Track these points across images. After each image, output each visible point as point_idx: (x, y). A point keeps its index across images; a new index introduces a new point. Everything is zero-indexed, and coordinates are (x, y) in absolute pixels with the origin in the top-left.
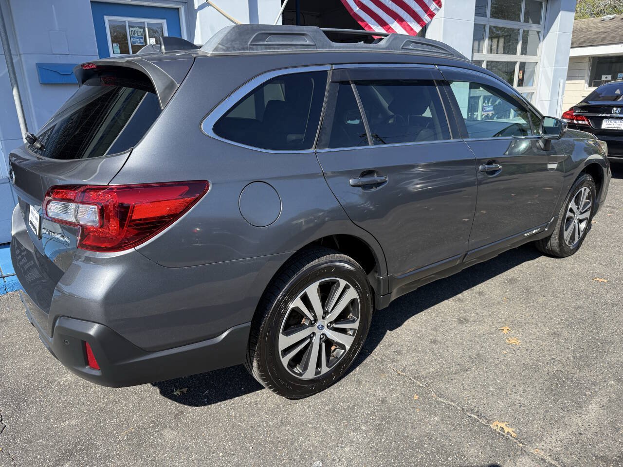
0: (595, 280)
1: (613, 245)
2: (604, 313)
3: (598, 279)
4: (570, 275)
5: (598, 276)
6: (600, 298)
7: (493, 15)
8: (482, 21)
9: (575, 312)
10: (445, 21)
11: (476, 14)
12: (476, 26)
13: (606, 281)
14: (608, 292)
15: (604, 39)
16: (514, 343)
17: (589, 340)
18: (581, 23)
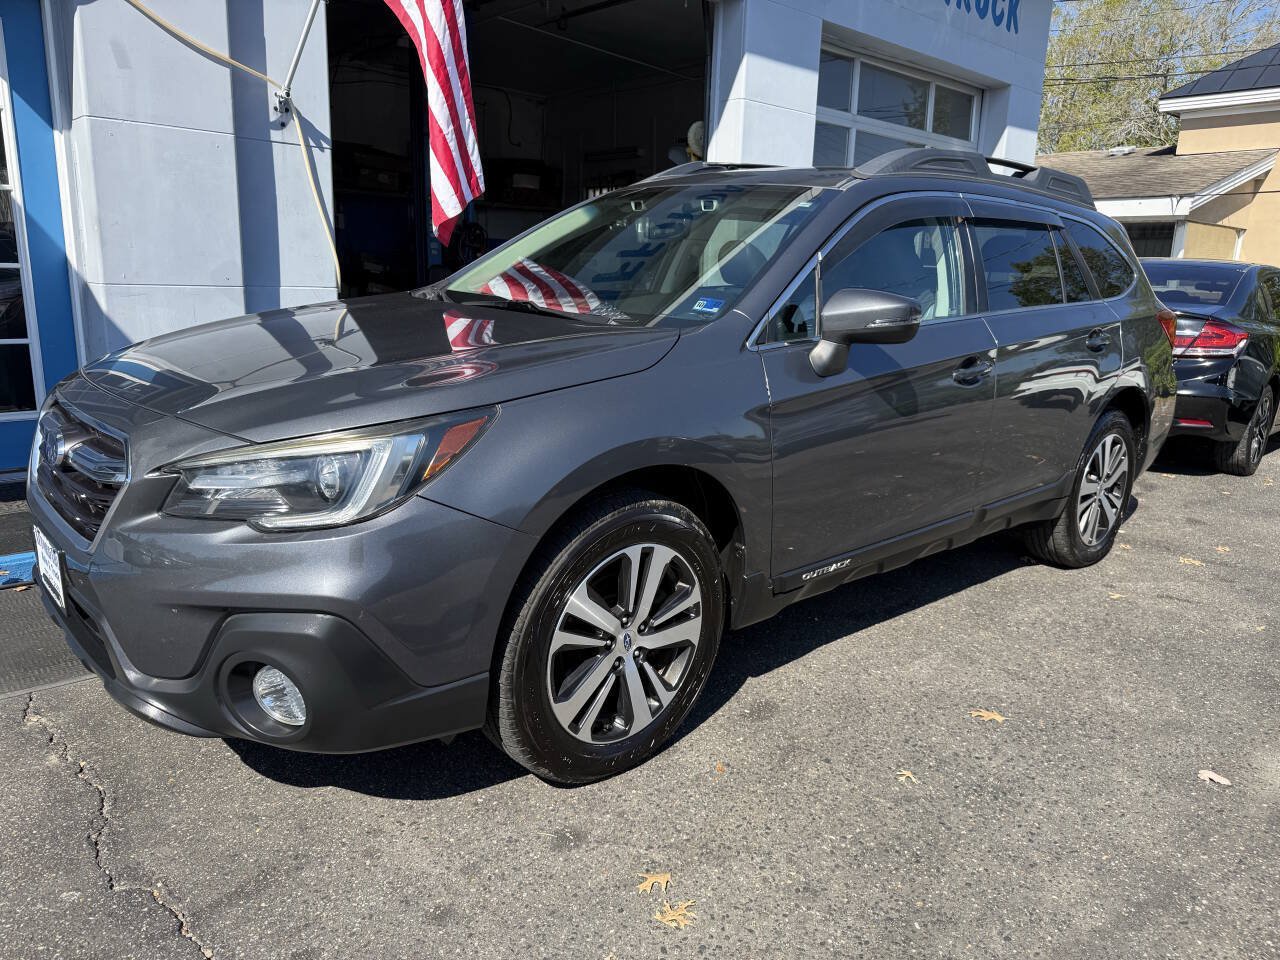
0: (975, 714)
1: (1049, 620)
2: (964, 820)
3: (984, 713)
4: (916, 701)
5: (987, 703)
6: (970, 770)
7: (863, 111)
8: (836, 117)
9: (891, 814)
10: (747, 107)
11: (822, 101)
12: (821, 127)
13: (1000, 719)
14: (996, 751)
15: (1108, 188)
16: (674, 924)
17: (894, 915)
18: (1068, 158)
